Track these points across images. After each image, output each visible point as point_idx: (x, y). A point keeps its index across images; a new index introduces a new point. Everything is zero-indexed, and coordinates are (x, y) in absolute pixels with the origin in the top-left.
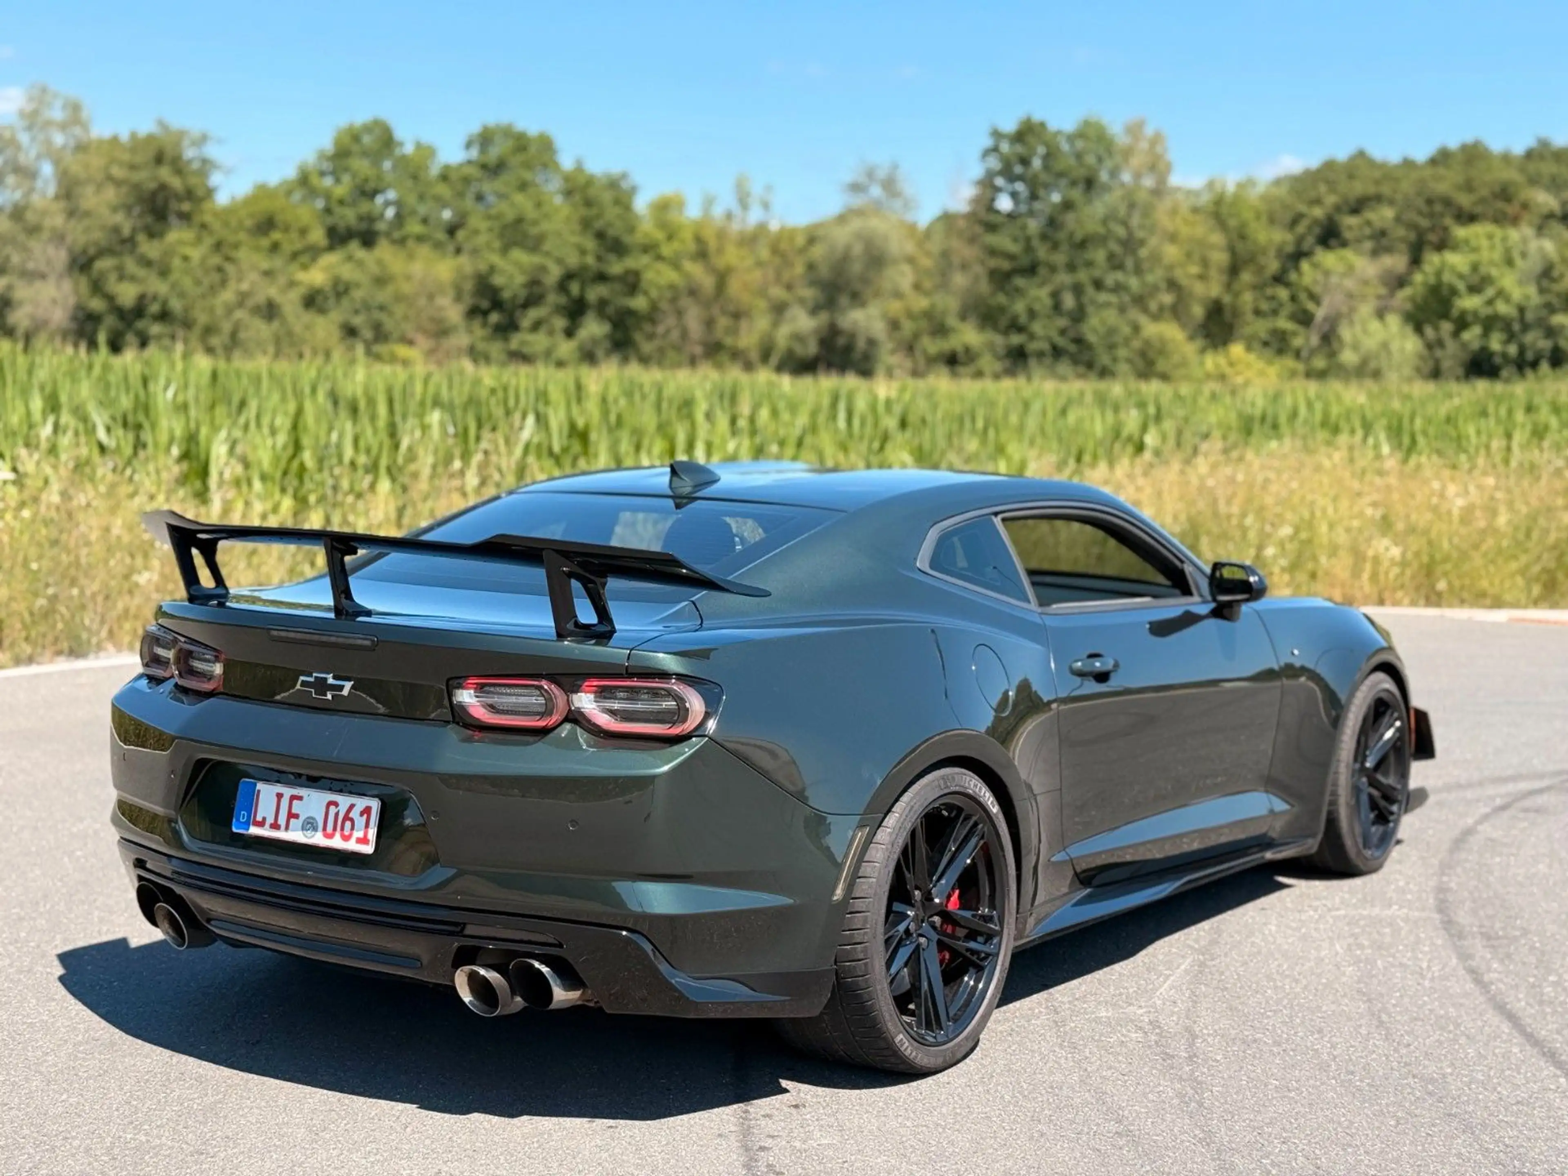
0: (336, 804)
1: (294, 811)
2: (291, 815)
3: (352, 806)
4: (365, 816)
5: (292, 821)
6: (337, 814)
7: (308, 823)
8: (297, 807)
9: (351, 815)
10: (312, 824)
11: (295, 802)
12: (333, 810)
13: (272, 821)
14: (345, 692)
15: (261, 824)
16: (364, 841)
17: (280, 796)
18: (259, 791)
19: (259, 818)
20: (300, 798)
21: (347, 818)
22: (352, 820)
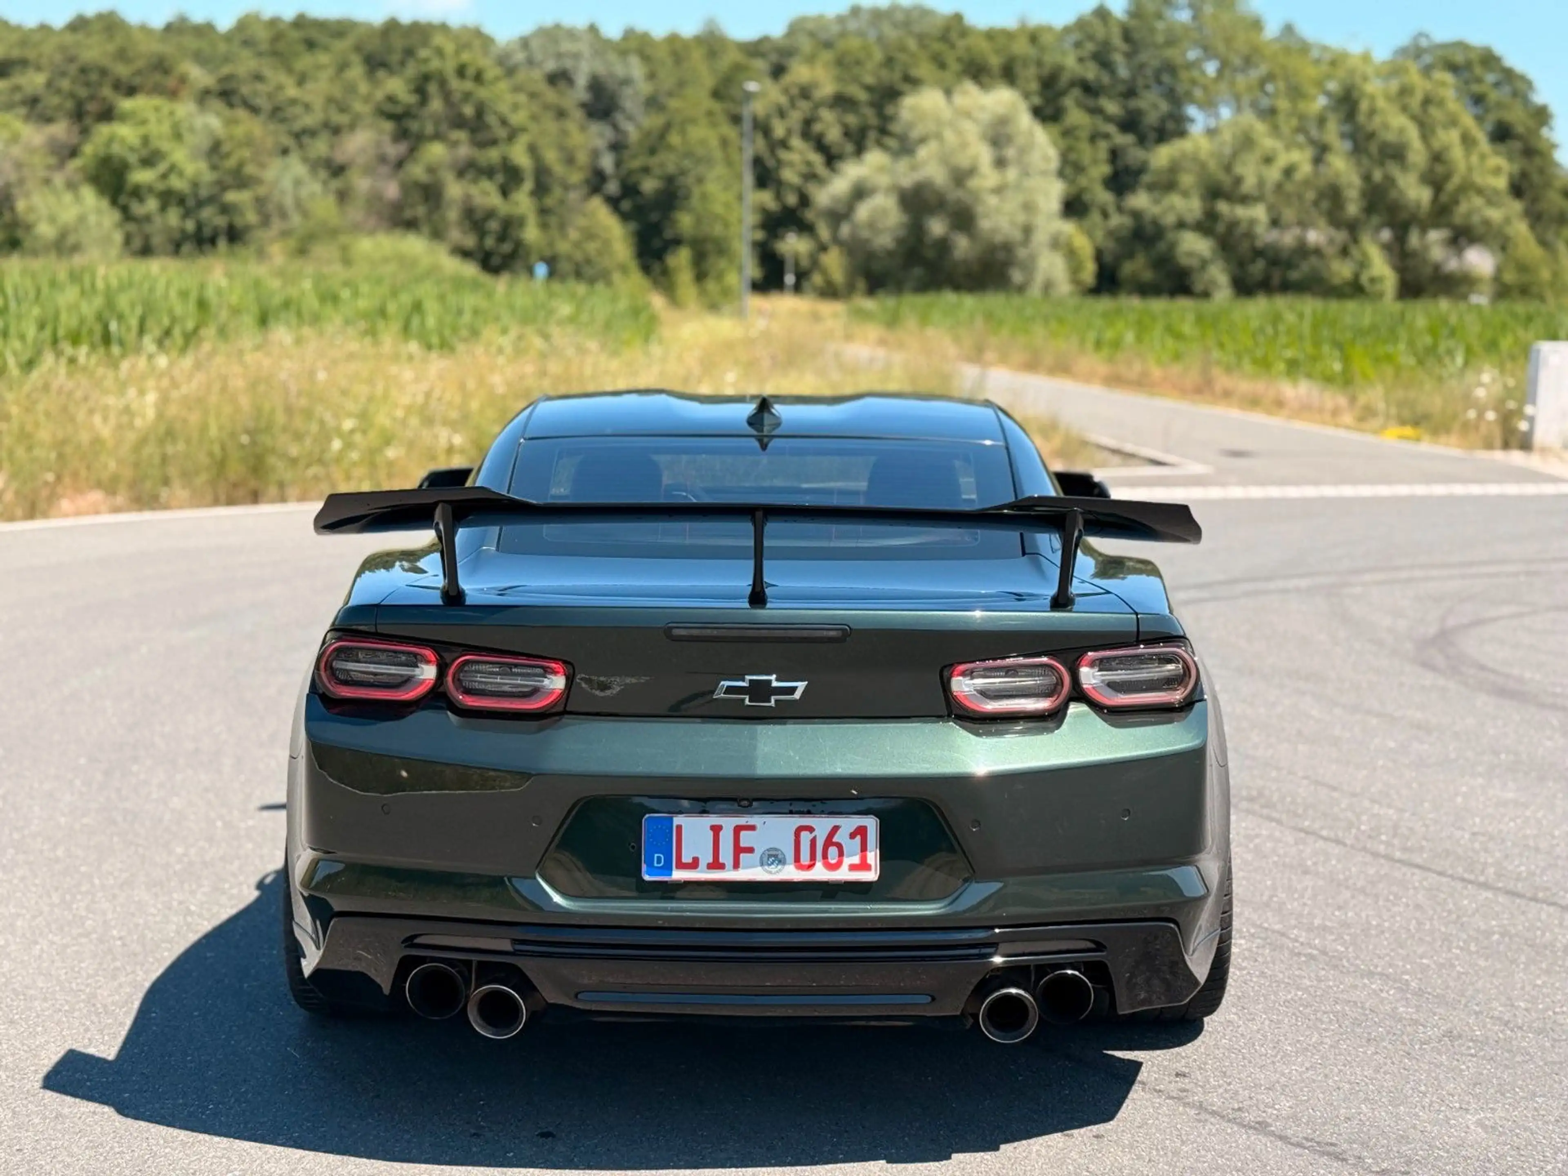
0: (810, 829)
1: (743, 844)
2: (738, 850)
3: (836, 829)
4: (858, 838)
5: (742, 856)
6: (813, 842)
7: (770, 856)
8: (746, 838)
9: (836, 839)
10: (776, 856)
11: (743, 834)
12: (805, 837)
13: (711, 860)
14: (797, 695)
15: (694, 864)
16: (864, 866)
17: (716, 830)
18: (679, 828)
19: (686, 859)
20: (752, 828)
21: (829, 842)
22: (839, 846)
